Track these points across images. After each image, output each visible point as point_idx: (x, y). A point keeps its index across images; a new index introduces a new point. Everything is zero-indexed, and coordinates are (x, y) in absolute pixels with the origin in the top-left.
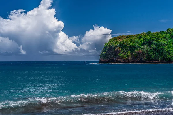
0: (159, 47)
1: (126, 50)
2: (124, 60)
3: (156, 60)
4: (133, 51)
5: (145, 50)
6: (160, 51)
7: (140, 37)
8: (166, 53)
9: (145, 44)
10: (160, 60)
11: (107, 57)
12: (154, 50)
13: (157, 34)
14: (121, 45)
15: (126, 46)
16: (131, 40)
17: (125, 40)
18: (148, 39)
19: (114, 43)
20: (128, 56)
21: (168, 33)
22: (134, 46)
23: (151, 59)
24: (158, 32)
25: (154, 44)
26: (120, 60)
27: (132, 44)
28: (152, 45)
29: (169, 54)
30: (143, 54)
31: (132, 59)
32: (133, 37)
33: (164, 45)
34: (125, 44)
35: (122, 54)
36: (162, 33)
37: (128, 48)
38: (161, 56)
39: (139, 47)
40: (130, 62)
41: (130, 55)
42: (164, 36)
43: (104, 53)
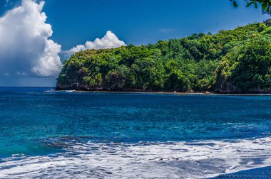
0: (144, 68)
1: (95, 71)
2: (92, 87)
3: (138, 87)
4: (106, 72)
5: (122, 72)
6: (145, 74)
7: (117, 53)
8: (154, 77)
9: (124, 63)
10: (144, 88)
11: (67, 82)
12: (136, 72)
13: (142, 49)
14: (88, 64)
15: (96, 65)
16: (104, 57)
17: (94, 56)
18: (127, 56)
19: (77, 61)
20: (97, 81)
21: (158, 47)
22: (108, 66)
23: (131, 86)
24: (144, 45)
25: (137, 64)
26: (86, 86)
27: (104, 62)
28: (133, 65)
29: (158, 79)
30: (121, 78)
31: (104, 86)
32: (107, 52)
33: (150, 65)
34: (94, 62)
35: (89, 78)
36: (150, 47)
37: (98, 69)
38: (146, 81)
39: (114, 68)
40: (101, 90)
41: (101, 79)
42: (152, 51)
43: (63, 75)
